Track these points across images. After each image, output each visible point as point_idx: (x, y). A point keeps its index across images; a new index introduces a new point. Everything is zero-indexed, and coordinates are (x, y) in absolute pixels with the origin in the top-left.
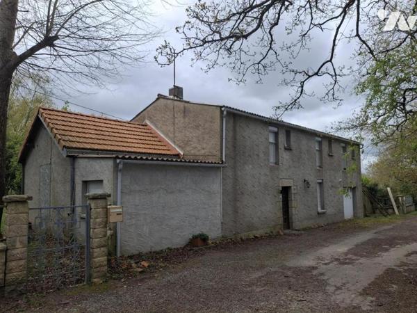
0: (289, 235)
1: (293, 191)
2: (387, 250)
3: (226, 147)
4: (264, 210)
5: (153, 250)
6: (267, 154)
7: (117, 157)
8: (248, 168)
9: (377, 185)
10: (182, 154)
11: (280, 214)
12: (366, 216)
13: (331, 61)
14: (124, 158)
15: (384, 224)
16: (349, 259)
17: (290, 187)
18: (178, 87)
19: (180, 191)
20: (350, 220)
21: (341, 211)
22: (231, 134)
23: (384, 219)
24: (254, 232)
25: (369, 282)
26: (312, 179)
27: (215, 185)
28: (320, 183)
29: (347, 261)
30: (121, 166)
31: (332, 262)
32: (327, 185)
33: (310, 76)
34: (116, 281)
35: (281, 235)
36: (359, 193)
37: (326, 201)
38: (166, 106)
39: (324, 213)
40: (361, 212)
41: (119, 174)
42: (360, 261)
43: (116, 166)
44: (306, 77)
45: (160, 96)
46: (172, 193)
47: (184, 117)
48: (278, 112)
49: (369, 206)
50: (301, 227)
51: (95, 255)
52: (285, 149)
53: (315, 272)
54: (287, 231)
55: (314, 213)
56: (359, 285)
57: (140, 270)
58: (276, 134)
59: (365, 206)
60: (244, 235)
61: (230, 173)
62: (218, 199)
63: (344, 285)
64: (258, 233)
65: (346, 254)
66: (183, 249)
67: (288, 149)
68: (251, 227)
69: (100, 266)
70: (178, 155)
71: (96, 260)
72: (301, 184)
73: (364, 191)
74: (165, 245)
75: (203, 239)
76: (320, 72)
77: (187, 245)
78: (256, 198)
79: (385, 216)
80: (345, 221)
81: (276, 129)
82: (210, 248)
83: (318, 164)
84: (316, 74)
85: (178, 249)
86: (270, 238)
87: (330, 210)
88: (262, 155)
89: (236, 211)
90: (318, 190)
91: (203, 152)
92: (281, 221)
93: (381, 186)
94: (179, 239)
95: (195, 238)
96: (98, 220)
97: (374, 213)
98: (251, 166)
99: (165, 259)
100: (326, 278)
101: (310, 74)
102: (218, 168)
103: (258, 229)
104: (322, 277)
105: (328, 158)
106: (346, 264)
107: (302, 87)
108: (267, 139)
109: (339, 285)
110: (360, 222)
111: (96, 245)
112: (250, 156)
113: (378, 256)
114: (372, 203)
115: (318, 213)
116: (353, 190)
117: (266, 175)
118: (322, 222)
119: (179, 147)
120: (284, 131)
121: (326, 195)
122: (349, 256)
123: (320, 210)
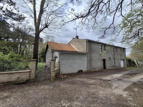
0: (105, 71)
1: (106, 60)
2: (134, 77)
3: (88, 49)
4: (98, 65)
5: (69, 73)
6: (99, 51)
7: (60, 51)
8: (94, 54)
9: (131, 59)
10: (78, 51)
11: (103, 66)
12: (128, 67)
13: (113, 24)
14: (61, 51)
15: (133, 69)
16: (121, 79)
17: (105, 59)
18: (77, 36)
19: (76, 59)
20: (123, 68)
21: (120, 65)
22: (89, 46)
23: (133, 68)
24: (95, 70)
25: (127, 87)
26: (112, 57)
27: (85, 58)
28: (114, 58)
29: (120, 79)
30: (61, 53)
31: (116, 79)
32: (116, 59)
33: (107, 29)
34: (56, 80)
35: (103, 71)
36: (125, 61)
37: (116, 63)
38: (75, 40)
39: (115, 66)
40: (126, 66)
41: (61, 55)
42: (124, 79)
43: (60, 53)
44: (106, 29)
45: (73, 38)
46: (74, 60)
47: (78, 42)
48: (99, 39)
49: (129, 64)
50: (109, 69)
51: (52, 74)
52: (104, 50)
53: (110, 82)
54: (105, 70)
55: (112, 66)
56: (123, 87)
57: (63, 78)
58: (101, 46)
59: (127, 64)
60: (93, 71)
61: (89, 56)
62: (86, 62)
63: (118, 87)
64: (96, 70)
65: (120, 77)
66: (76, 73)
67: (105, 50)
68: (95, 69)
69: (53, 76)
70: (77, 51)
71: (52, 75)
72: (108, 58)
73: (127, 60)
74: (72, 72)
75: (82, 71)
76: (110, 27)
77: (78, 72)
78: (96, 61)
79: (134, 67)
80: (121, 68)
81: (101, 45)
82: (83, 73)
83: (113, 53)
84: (109, 28)
85: (75, 73)
86: (100, 71)
87: (117, 65)
88: (97, 51)
89: (91, 65)
90: (113, 60)
91: (82, 50)
92: (103, 67)
93: (132, 59)
94: (76, 71)
95: (79, 71)
96: (52, 66)
97: (130, 66)
98: (95, 54)
99: (71, 75)
100: (112, 84)
101: (107, 28)
102: (86, 54)
103: (96, 69)
104: (111, 84)
105: (116, 52)
106: (120, 80)
107: (105, 32)
108: (99, 47)
109: (116, 86)
110: (126, 68)
111: (52, 71)
112: (94, 51)
113: (131, 78)
114: (129, 63)
115: (113, 66)
116: (124, 60)
117: (98, 56)
118: (114, 68)
119: (77, 49)
120: (103, 45)
121: (115, 61)
122: (121, 78)
123: (114, 65)
